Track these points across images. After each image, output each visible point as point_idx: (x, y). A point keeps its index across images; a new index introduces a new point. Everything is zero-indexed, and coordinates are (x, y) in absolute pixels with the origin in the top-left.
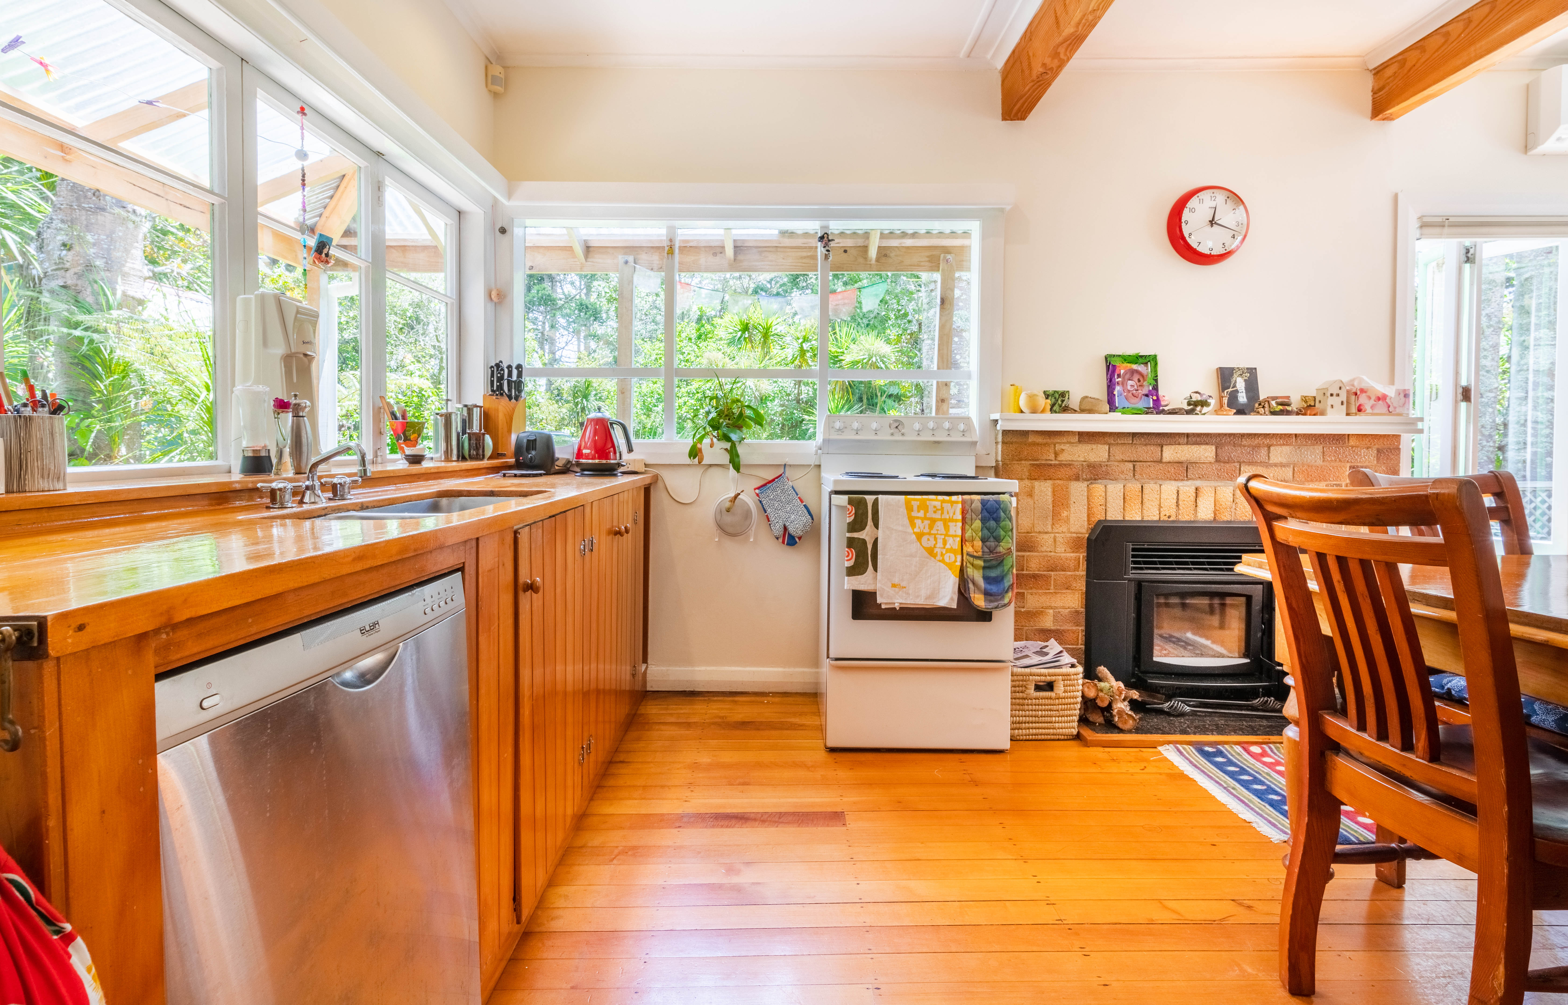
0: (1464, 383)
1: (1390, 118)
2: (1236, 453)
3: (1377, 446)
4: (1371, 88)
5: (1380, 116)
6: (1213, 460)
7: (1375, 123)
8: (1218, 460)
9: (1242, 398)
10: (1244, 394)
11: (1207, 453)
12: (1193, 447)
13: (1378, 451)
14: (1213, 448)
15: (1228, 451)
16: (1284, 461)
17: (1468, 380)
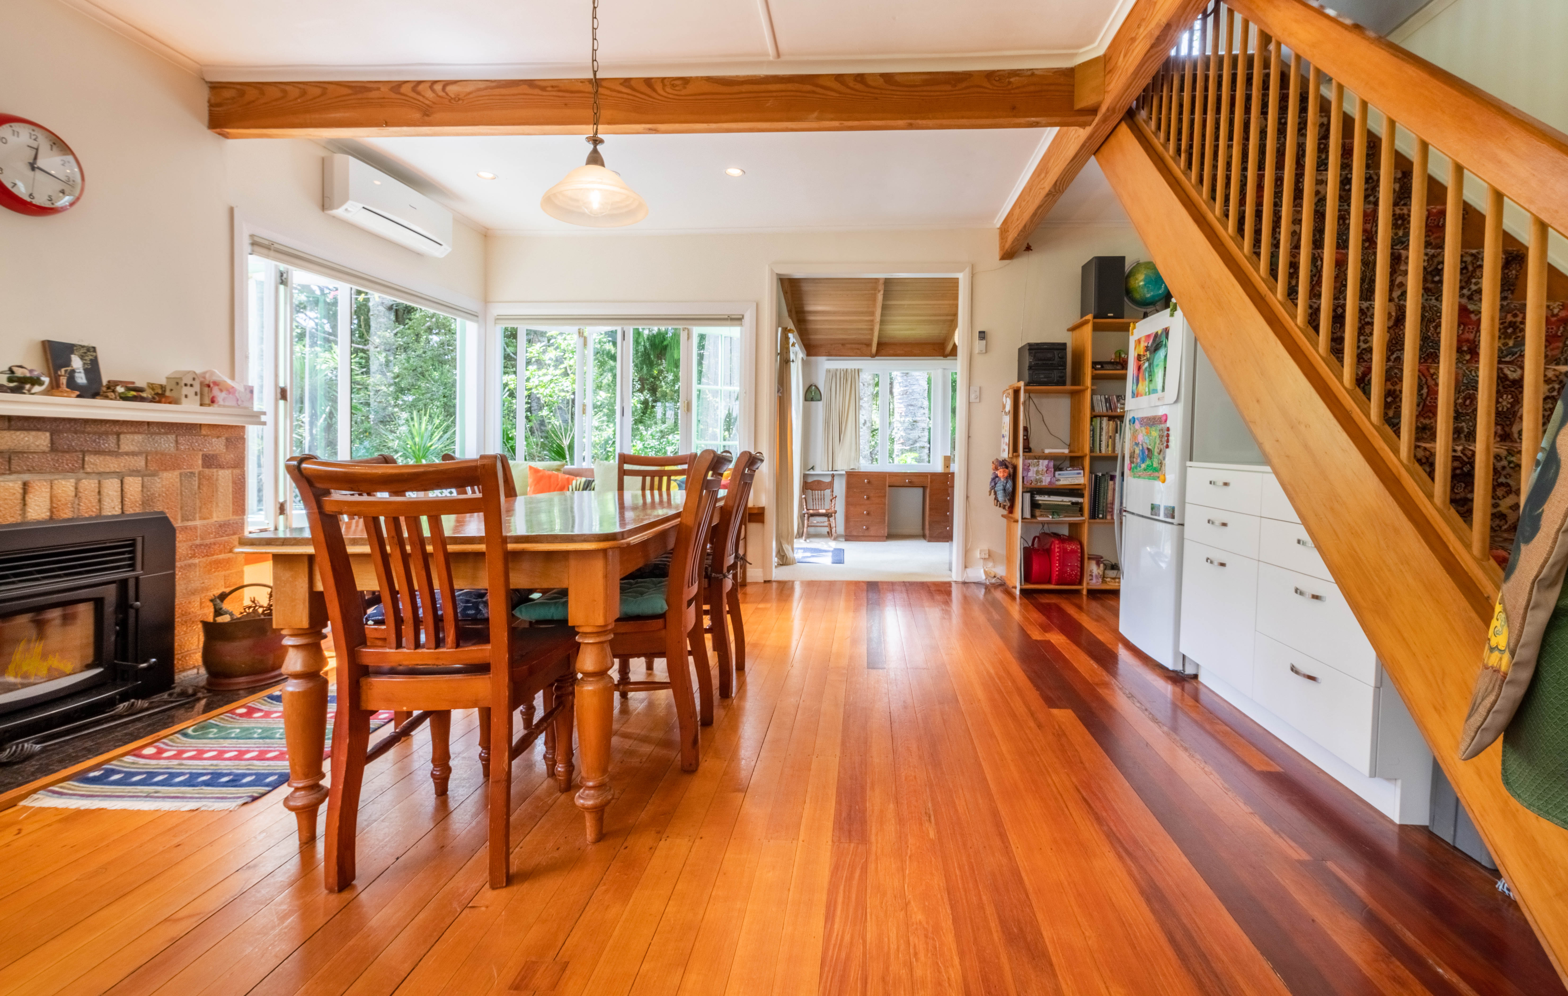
0: (282, 385)
1: (226, 136)
2: (76, 441)
3: (226, 435)
4: (206, 99)
5: (218, 130)
6: (47, 449)
7: (210, 133)
8: (54, 448)
9: (81, 378)
10: (82, 375)
11: (41, 440)
12: (18, 433)
13: (227, 439)
14: (48, 434)
15: (67, 439)
16: (137, 449)
17: (285, 382)
